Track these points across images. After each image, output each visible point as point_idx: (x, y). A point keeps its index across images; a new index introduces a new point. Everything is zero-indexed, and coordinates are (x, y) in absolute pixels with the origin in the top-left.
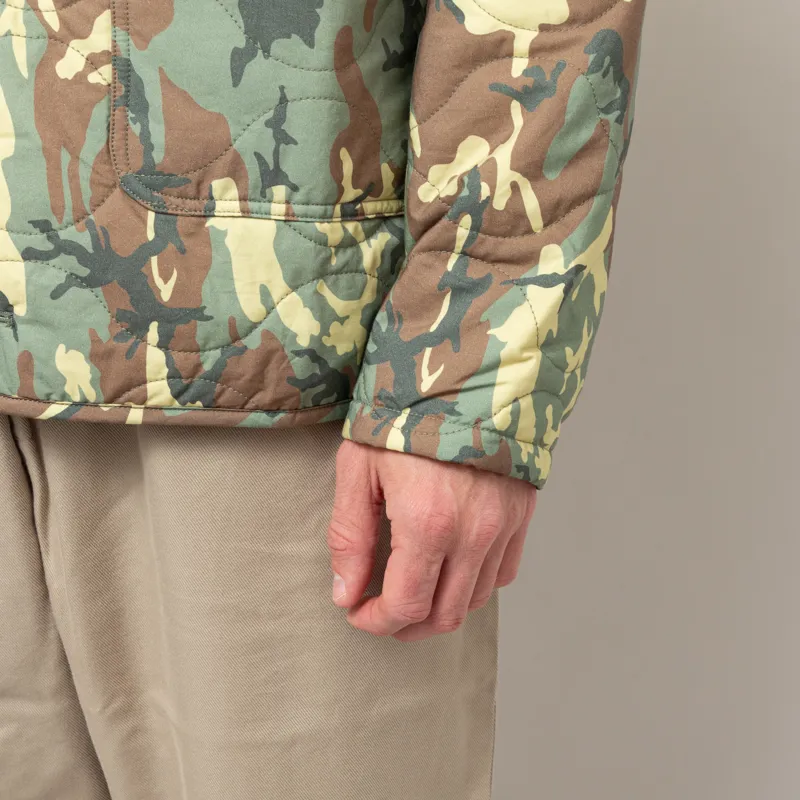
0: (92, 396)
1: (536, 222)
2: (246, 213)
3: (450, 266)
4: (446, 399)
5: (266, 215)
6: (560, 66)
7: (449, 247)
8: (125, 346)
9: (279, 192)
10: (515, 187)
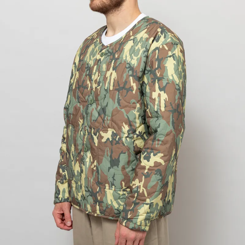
0: (91, 211)
1: (146, 195)
2: (109, 189)
3: (134, 200)
4: (131, 219)
5: (112, 190)
6: (152, 172)
7: (134, 197)
8: (94, 205)
9: (113, 187)
10: (143, 189)
